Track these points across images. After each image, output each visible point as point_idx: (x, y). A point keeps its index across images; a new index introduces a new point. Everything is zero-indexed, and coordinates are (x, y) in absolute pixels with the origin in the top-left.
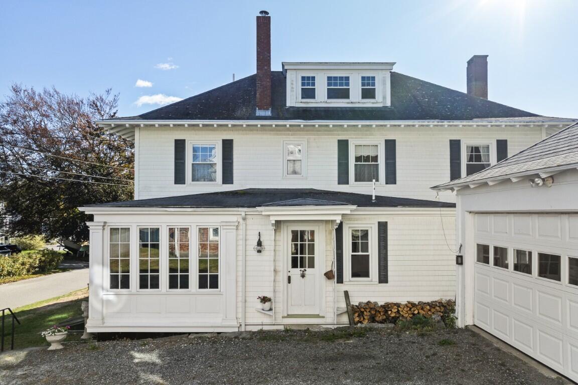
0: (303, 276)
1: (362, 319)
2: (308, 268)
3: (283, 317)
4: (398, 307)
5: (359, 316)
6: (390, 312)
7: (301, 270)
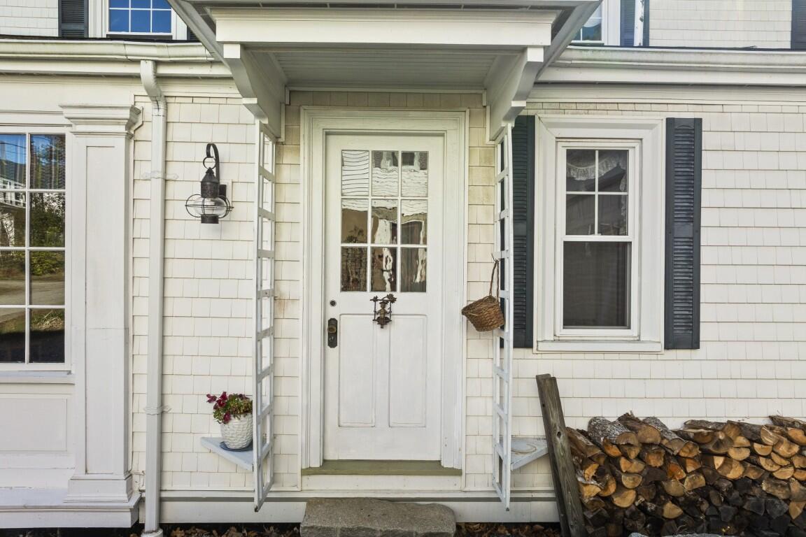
0: (383, 320)
1: (612, 488)
2: (403, 290)
3: (308, 472)
4: (751, 441)
5: (599, 476)
6: (719, 461)
7: (375, 300)
